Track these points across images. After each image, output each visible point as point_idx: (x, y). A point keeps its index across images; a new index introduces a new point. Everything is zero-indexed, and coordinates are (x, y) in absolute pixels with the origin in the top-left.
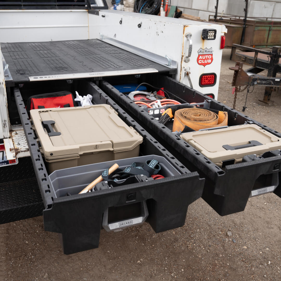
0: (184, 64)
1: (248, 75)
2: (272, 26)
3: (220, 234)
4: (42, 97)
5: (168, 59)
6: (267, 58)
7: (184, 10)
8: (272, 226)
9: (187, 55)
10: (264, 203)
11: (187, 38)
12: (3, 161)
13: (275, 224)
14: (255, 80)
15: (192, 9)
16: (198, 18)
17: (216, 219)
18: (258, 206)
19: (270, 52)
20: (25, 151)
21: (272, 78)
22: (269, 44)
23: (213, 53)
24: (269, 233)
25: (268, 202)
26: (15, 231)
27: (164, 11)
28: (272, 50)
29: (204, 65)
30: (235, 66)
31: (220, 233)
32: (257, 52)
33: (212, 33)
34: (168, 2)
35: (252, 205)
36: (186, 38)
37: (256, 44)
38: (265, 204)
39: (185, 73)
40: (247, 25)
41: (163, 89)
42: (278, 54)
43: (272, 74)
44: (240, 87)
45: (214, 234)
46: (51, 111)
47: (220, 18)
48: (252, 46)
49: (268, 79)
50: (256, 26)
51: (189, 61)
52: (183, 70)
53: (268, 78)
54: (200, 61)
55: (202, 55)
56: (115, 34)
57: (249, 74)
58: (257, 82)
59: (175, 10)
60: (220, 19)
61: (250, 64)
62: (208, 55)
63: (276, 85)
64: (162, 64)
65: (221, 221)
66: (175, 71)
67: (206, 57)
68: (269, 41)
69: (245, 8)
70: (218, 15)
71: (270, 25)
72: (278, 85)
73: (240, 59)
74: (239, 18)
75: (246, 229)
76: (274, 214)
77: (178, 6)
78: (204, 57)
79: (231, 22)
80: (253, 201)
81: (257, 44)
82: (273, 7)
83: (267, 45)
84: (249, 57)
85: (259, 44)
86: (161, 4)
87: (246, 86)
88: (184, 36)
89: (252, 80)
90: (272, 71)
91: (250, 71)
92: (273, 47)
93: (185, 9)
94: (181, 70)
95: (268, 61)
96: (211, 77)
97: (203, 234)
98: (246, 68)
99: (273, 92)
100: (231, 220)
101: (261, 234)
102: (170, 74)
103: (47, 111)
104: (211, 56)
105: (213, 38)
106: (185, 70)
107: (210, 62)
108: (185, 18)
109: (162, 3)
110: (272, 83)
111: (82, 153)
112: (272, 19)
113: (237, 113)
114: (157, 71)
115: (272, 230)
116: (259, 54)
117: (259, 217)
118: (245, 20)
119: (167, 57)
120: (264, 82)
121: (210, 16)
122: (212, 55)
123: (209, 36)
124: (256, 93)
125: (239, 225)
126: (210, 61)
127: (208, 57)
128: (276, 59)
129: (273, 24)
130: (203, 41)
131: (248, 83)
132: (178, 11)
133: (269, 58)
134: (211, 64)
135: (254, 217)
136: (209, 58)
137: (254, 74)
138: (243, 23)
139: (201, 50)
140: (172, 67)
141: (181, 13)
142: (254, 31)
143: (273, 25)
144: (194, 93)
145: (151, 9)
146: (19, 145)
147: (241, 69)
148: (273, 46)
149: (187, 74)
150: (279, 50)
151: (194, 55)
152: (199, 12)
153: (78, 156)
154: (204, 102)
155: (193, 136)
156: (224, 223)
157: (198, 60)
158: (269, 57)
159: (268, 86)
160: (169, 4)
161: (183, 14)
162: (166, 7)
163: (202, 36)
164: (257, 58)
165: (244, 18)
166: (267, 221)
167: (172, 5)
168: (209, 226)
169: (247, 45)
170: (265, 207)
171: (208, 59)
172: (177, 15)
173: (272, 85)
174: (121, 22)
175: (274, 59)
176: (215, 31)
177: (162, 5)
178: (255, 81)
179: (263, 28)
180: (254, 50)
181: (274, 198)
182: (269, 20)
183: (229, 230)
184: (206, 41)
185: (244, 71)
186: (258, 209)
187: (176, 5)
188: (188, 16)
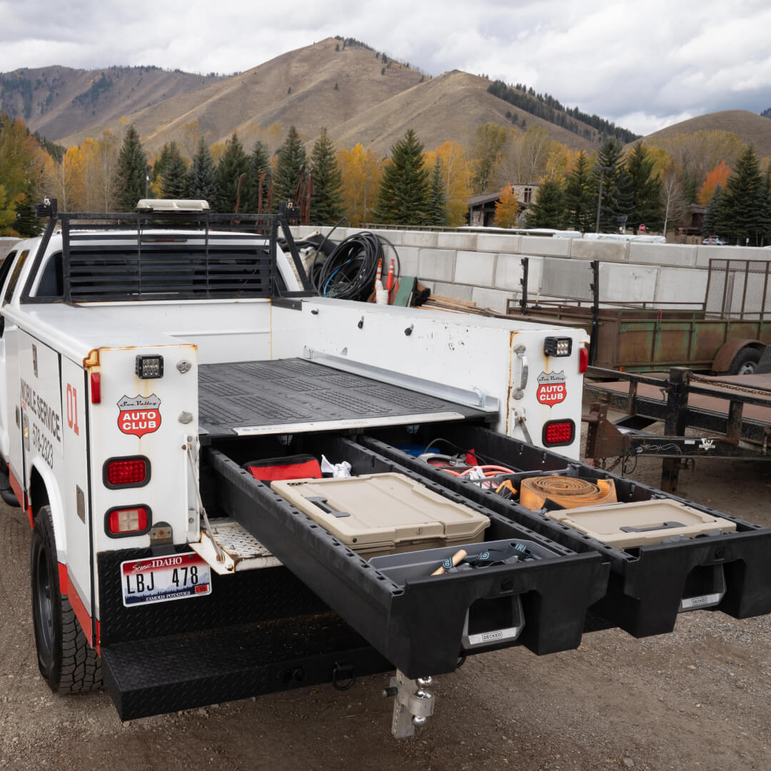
0: (513, 402)
1: (620, 433)
2: (659, 322)
3: (608, 763)
4: (265, 465)
5: (479, 394)
6: (661, 393)
7: (434, 286)
8: (721, 749)
9: (519, 386)
10: (697, 704)
11: (517, 353)
12: (186, 587)
13: (728, 746)
14: (638, 443)
15: (455, 284)
16: (472, 305)
17: (593, 735)
18: (682, 710)
19: (666, 381)
20: (250, 558)
21: (676, 438)
22: (657, 364)
23: (567, 381)
24: (716, 763)
25: (705, 703)
26: (164, 759)
27: (384, 289)
28: (669, 375)
29: (551, 403)
30: (590, 413)
31: (608, 761)
32: (634, 382)
33: (563, 343)
34: (394, 266)
35: (668, 709)
36: (514, 355)
37: (625, 364)
38: (699, 705)
39: (515, 420)
40: (600, 320)
41: (473, 451)
42: (684, 384)
43: (675, 430)
44: (604, 460)
45: (595, 764)
46: (306, 483)
47: (534, 305)
48: (617, 368)
49: (668, 442)
50: (622, 323)
51: (521, 396)
52: (512, 413)
53: (668, 438)
54: (543, 397)
55: (545, 386)
56: (346, 349)
57: (624, 431)
58: (643, 448)
59: (411, 286)
60: (533, 308)
61: (620, 408)
62: (557, 384)
63: (688, 454)
64: (468, 405)
65: (605, 739)
66: (495, 417)
67: (553, 389)
68: (658, 355)
69: (592, 281)
70: (530, 297)
71: (654, 320)
72: (692, 454)
73: (597, 398)
74: (579, 305)
75: (664, 755)
76: (721, 727)
77: (418, 277)
78: (549, 390)
79: (562, 314)
80: (670, 701)
81: (629, 364)
82: (654, 276)
83: (652, 366)
84: (618, 392)
85: (634, 364)
86: (376, 272)
87: (617, 457)
88: (512, 351)
89: (632, 443)
90: (675, 424)
91: (624, 424)
92: (671, 370)
93: (438, 283)
94: (508, 414)
95: (664, 401)
96: (564, 427)
97: (570, 763)
98: (613, 417)
99: (681, 471)
100: (627, 737)
101: (698, 763)
102: (486, 421)
103: (300, 484)
104: (562, 387)
105: (566, 352)
106: (516, 414)
107: (562, 397)
108: (438, 305)
109: (379, 270)
110: (678, 449)
111: (398, 540)
112: (655, 305)
113: (633, 484)
114: (461, 417)
115: (721, 756)
116: (639, 384)
117: (689, 731)
118: (595, 310)
119: (477, 391)
120: (658, 448)
121: (509, 301)
122: (564, 384)
123: (559, 350)
124: (641, 477)
125: (646, 747)
126: (560, 396)
127: (556, 389)
128: (680, 395)
129: (661, 317)
130: (547, 360)
131: (623, 451)
132: (421, 289)
133: (664, 394)
134: (563, 402)
135: (677, 731)
136: (558, 390)
137: (634, 431)
138: (591, 316)
139: (543, 375)
140: (489, 408)
141: (427, 292)
142: (619, 333)
143: (661, 320)
144: (543, 455)
145: (353, 284)
146: (234, 549)
147: (604, 419)
148: (672, 368)
149: (520, 422)
150: (685, 375)
151: (532, 386)
152: (472, 289)
153: (392, 546)
154: (568, 469)
155: (568, 514)
156: (612, 743)
157: (538, 394)
158: (664, 391)
159: (670, 456)
160: (396, 274)
161: (432, 296)
162: (388, 279)
163: (545, 349)
164: (635, 395)
165: (592, 305)
166: (707, 740)
167: (402, 274)
168: (580, 748)
169: (607, 365)
170: (699, 713)
171: (557, 392)
172: (418, 297)
173: (679, 454)
174: (361, 325)
175: (677, 396)
176: (569, 341)
177: (378, 276)
178: (639, 446)
179: (639, 327)
180: (629, 376)
181: (717, 694)
182: (649, 306)
183: (625, 756)
184: (553, 360)
185: (610, 424)
186: (684, 715)
187: (415, 276)
188: (446, 301)
